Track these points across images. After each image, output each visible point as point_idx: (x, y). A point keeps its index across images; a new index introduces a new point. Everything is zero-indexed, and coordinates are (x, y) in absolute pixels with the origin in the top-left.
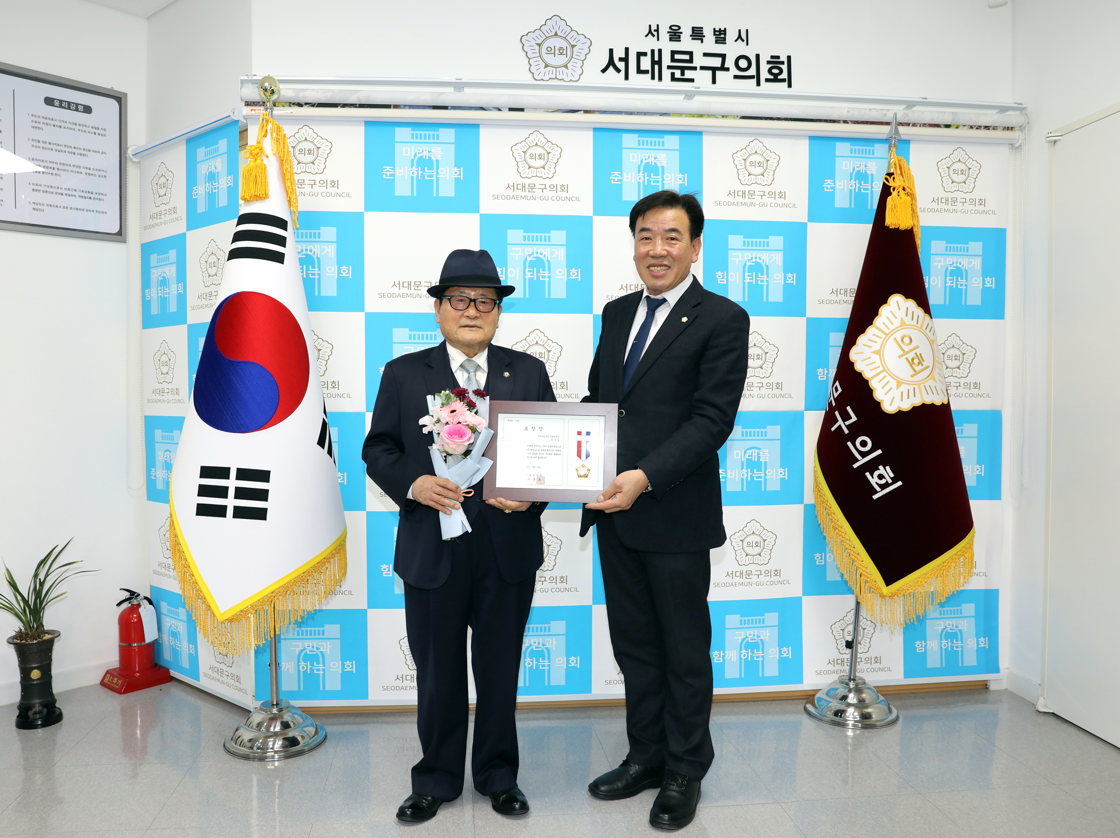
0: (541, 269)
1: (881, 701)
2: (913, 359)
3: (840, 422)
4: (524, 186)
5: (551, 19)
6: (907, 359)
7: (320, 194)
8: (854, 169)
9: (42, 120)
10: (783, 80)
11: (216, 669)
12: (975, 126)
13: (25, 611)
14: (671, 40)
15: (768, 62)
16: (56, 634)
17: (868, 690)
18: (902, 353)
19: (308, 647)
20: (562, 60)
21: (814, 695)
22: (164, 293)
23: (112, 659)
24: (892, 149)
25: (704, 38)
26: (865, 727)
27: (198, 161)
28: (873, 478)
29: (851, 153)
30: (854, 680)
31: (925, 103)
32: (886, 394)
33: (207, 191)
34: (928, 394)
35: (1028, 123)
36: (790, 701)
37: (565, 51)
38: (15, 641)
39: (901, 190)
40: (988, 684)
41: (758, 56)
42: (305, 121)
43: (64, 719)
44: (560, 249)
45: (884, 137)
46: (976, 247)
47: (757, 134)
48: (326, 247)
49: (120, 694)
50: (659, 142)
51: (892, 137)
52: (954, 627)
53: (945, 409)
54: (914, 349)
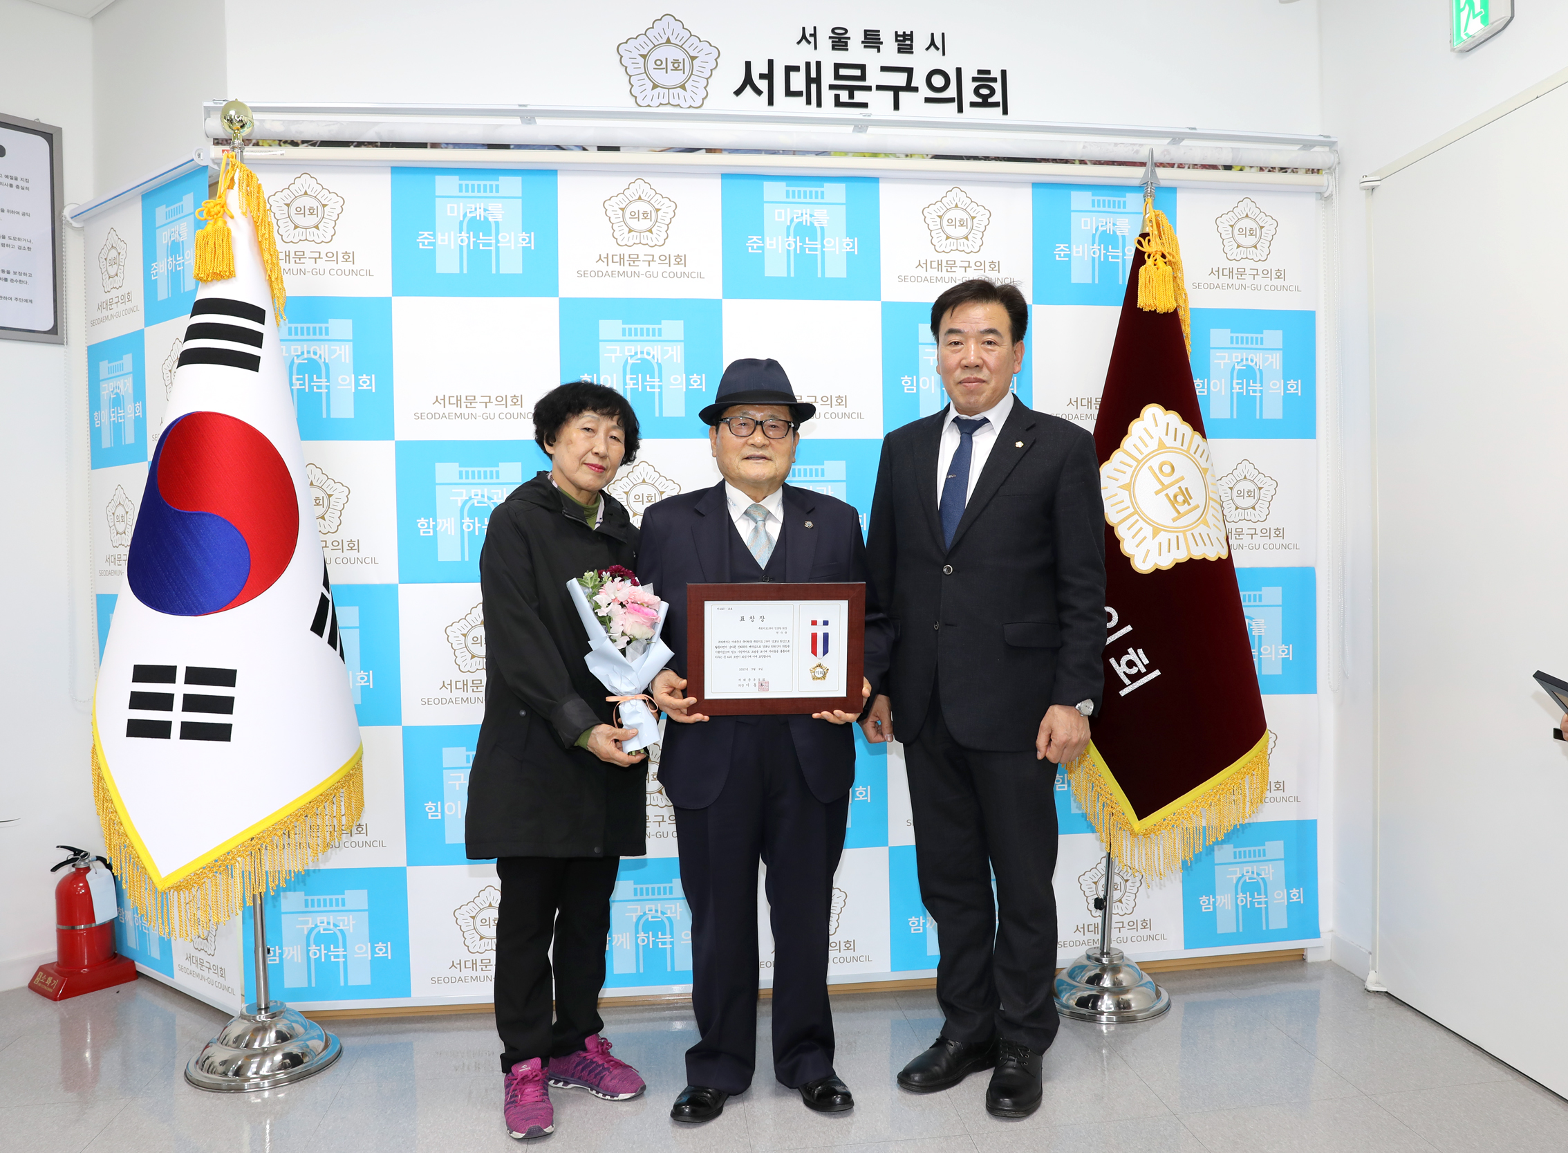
0: (648, 376)
1: (1146, 984)
2: (1175, 497)
4: (622, 258)
5: (660, 20)
6: (1167, 495)
7: (327, 272)
8: (1097, 229)
10: (996, 104)
11: (194, 959)
12: (1266, 168)
14: (834, 48)
15: (974, 79)
17: (1127, 968)
18: (1159, 487)
19: (321, 923)
20: (678, 77)
22: (118, 417)
23: (47, 949)
24: (1147, 200)
25: (881, 46)
26: (1122, 1022)
27: (157, 225)
28: (1120, 666)
29: (1093, 206)
30: (1108, 953)
31: (1194, 135)
32: (1137, 546)
33: (170, 269)
35: (1339, 163)
37: (681, 65)
39: (1158, 256)
40: (1305, 954)
41: (959, 71)
42: (305, 167)
44: (675, 347)
45: (1137, 183)
46: (1274, 337)
47: (957, 181)
48: (338, 348)
49: (55, 1000)
50: (817, 192)
51: (1146, 183)
52: (1255, 876)
53: (1225, 566)
54: (1177, 481)
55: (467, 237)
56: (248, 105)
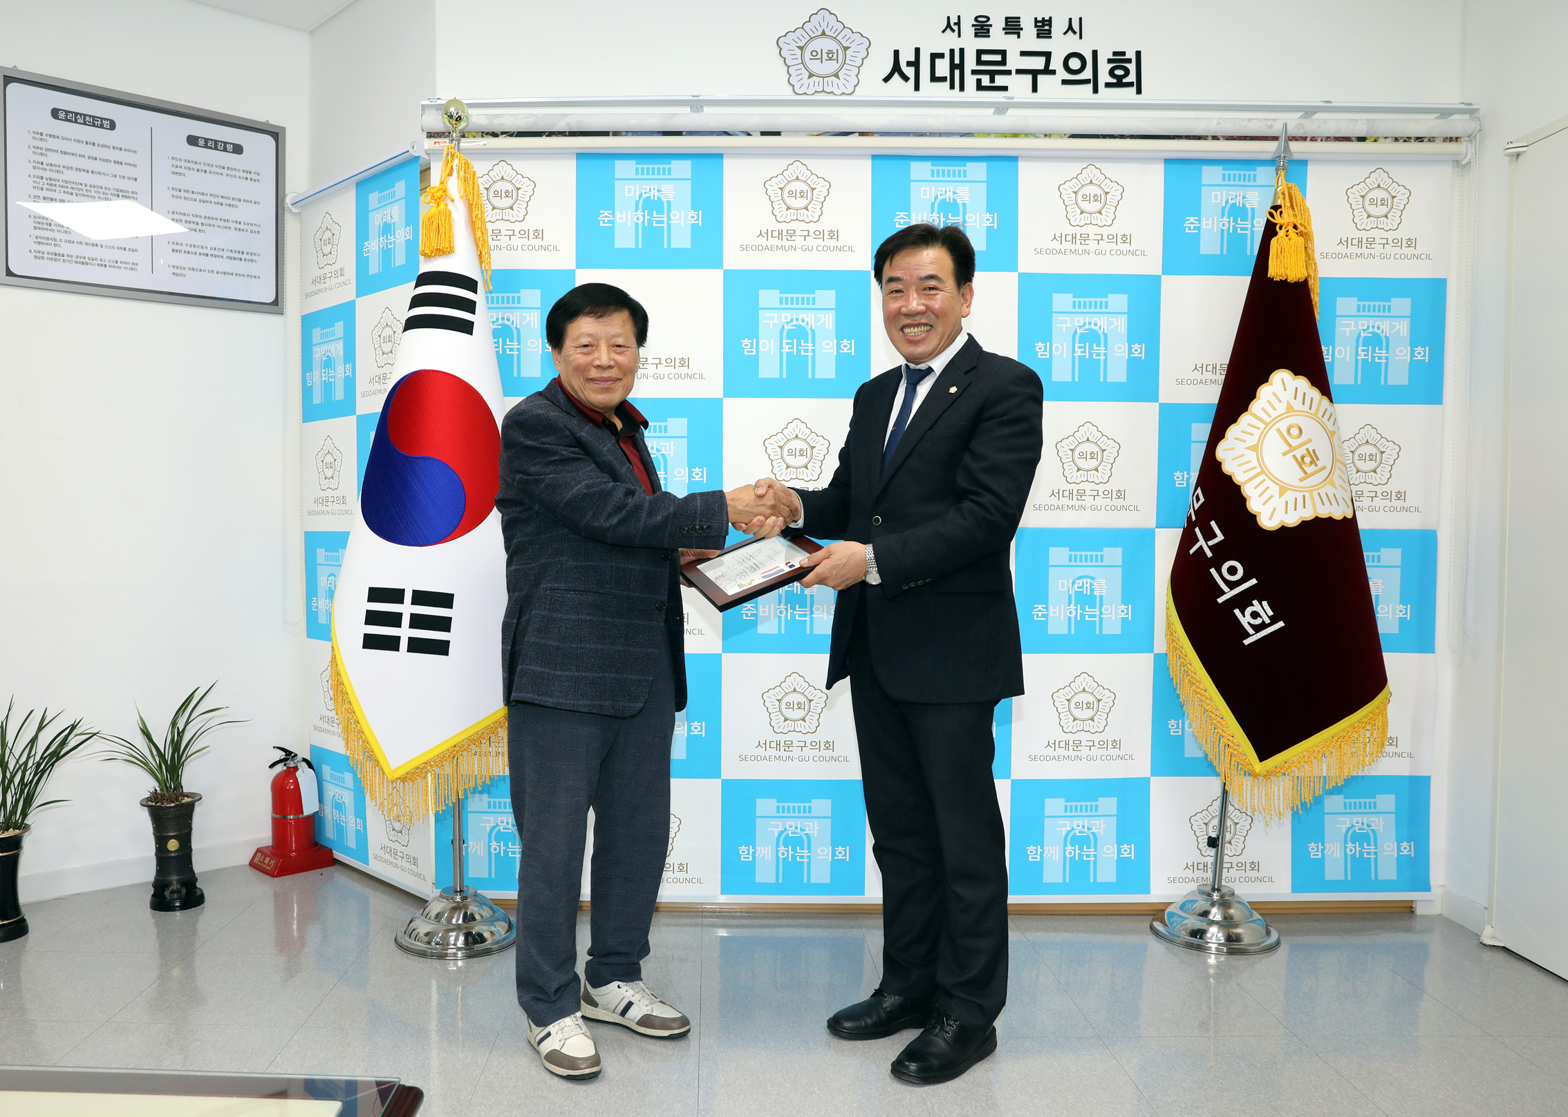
0: (803, 341)
1: (1255, 920)
2: (1303, 458)
3: (1202, 542)
4: (781, 233)
5: (816, 14)
6: (1294, 456)
7: (520, 248)
8: (1227, 202)
9: (183, 164)
10: (1130, 84)
11: (388, 849)
12: (1401, 138)
13: (160, 767)
14: (976, 35)
15: (1110, 61)
16: (196, 798)
17: (1237, 905)
18: (1287, 448)
19: (502, 822)
20: (831, 67)
21: (1164, 911)
22: (328, 377)
23: (263, 834)
24: (1279, 173)
25: (1021, 32)
26: (1232, 952)
27: (371, 208)
28: (1244, 617)
29: (1224, 180)
30: (1219, 890)
31: (1328, 108)
32: (1264, 504)
33: (381, 247)
34: (1323, 505)
35: (1481, 130)
36: (1132, 917)
37: (835, 55)
38: (150, 803)
39: (1290, 228)
40: (1413, 906)
41: (1095, 53)
42: (502, 155)
43: (206, 902)
44: (827, 315)
45: (1269, 157)
46: (1402, 305)
47: (1092, 158)
48: (528, 315)
49: (273, 877)
50: (959, 171)
51: (1279, 157)
52: (1365, 827)
53: (1349, 525)
54: (1305, 443)
55: (642, 215)
56: (465, 102)
